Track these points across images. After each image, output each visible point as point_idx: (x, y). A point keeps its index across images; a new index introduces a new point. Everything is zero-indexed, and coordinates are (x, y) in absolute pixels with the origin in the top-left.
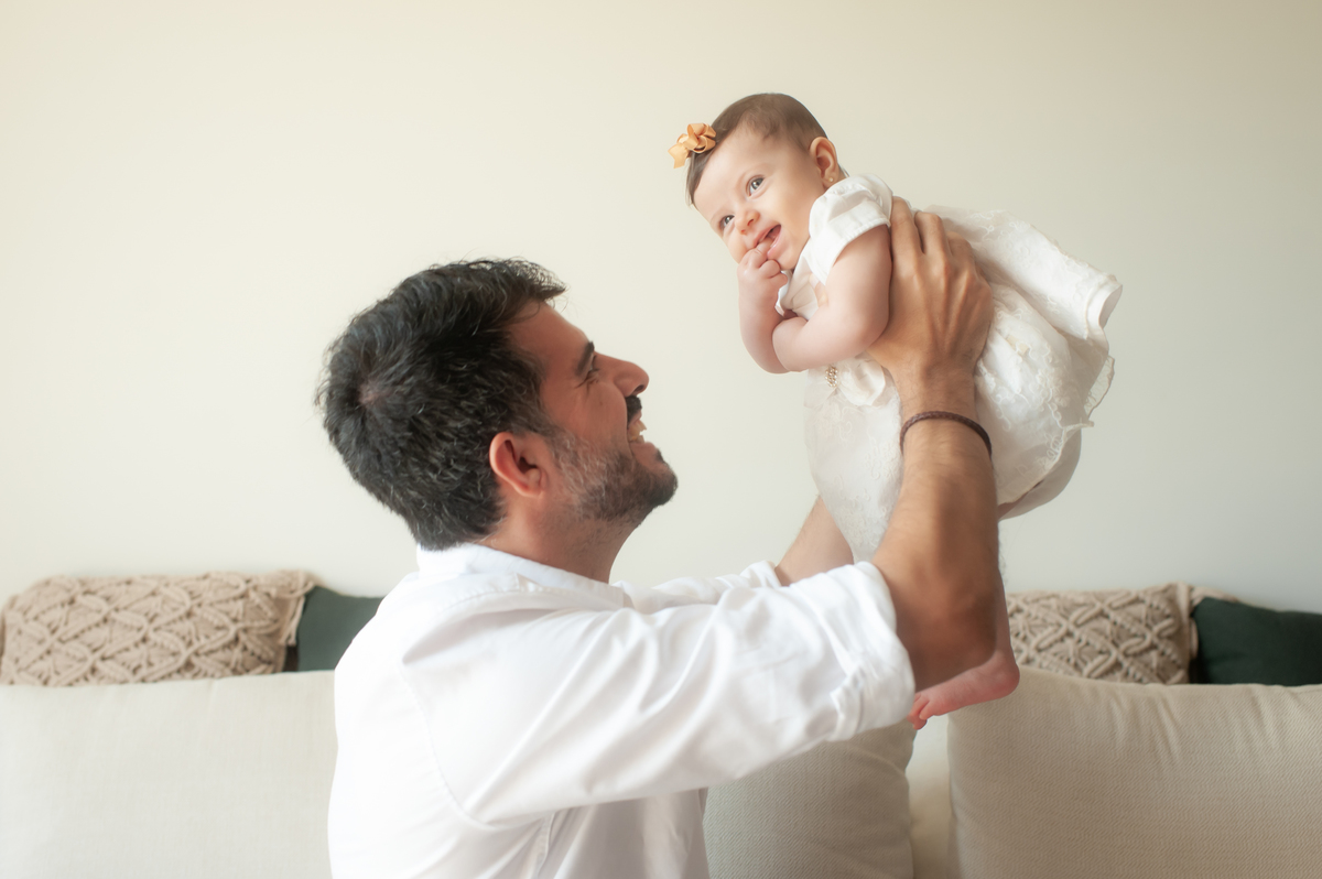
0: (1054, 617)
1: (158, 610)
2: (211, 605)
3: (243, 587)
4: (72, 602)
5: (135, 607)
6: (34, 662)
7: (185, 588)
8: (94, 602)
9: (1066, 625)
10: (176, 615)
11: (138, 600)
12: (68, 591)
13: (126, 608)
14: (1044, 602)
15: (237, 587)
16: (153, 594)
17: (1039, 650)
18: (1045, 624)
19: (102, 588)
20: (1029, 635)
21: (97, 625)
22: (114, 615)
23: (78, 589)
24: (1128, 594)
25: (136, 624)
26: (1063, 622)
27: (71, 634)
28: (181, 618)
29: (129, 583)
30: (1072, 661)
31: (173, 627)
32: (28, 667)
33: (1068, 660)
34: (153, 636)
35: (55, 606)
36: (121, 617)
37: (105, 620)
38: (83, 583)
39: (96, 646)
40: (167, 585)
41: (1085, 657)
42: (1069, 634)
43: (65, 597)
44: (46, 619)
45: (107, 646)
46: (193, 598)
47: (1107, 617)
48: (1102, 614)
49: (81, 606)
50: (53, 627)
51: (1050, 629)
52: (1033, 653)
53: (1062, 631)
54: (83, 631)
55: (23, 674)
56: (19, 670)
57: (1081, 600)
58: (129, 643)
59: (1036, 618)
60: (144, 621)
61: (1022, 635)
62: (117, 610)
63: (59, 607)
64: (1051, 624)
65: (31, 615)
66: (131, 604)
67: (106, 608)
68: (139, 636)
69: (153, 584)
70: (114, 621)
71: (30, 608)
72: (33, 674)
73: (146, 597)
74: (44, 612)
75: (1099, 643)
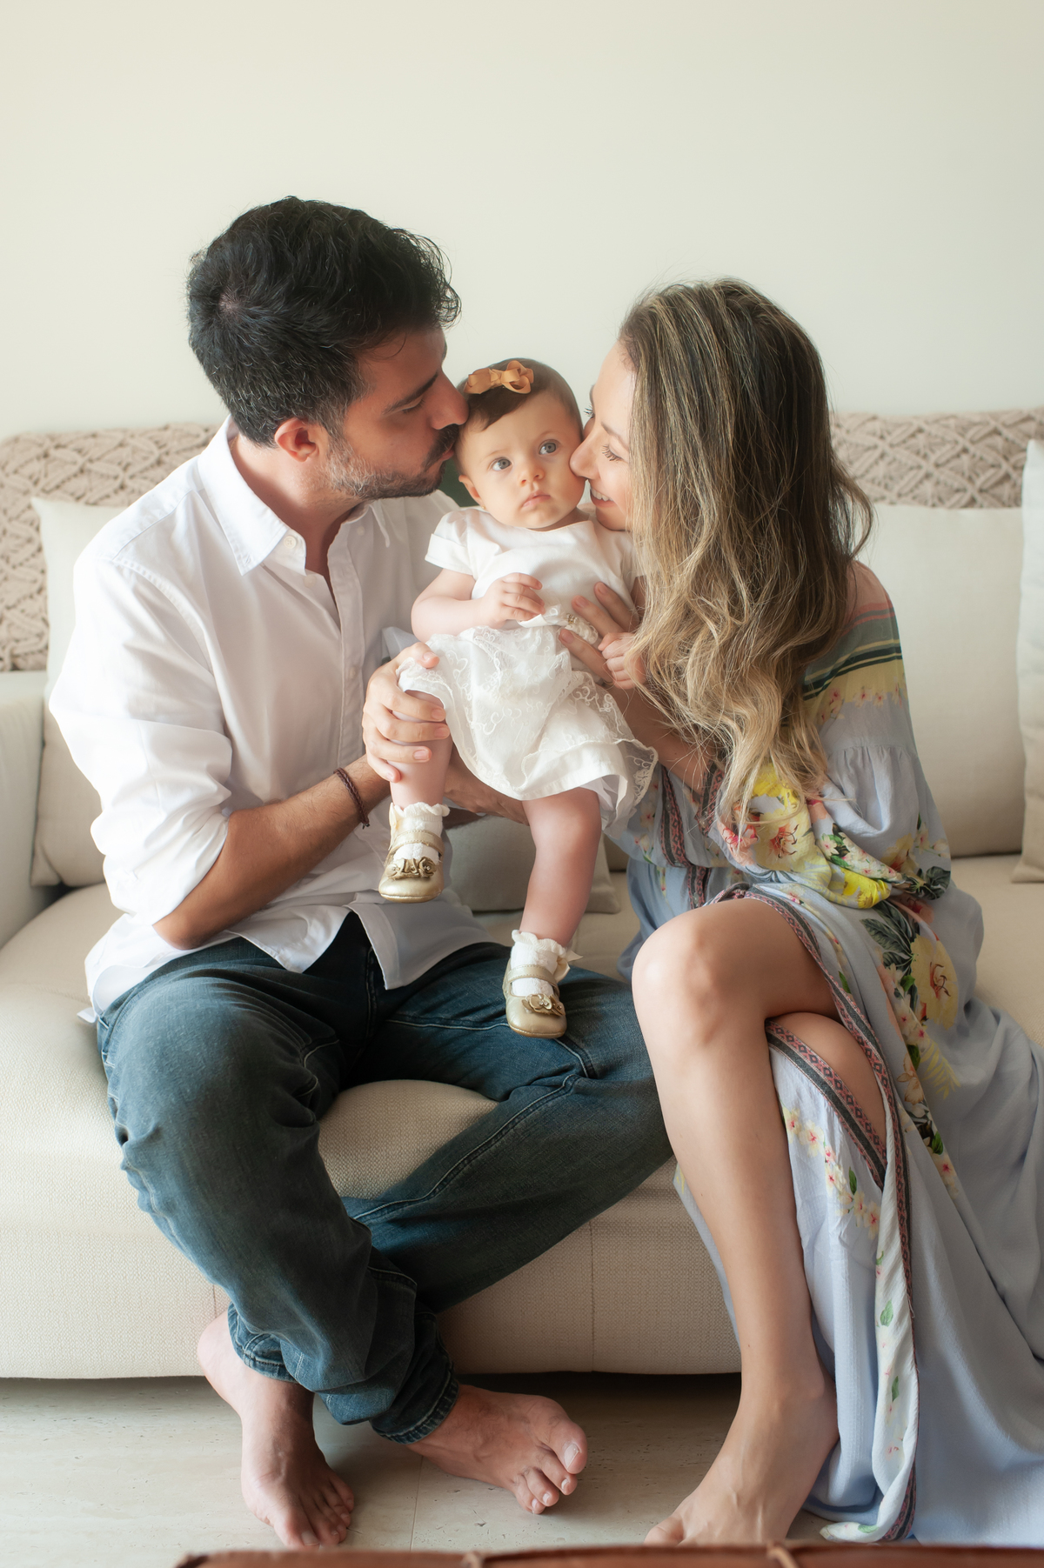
0: (952, 435)
1: (130, 460)
2: (178, 453)
4: (46, 455)
5: (107, 457)
6: (23, 511)
7: (151, 438)
8: (67, 454)
9: (963, 442)
10: (147, 463)
11: (109, 452)
12: (41, 445)
13: (99, 459)
14: (943, 422)
15: (198, 436)
16: (121, 445)
17: (937, 465)
18: (944, 442)
19: (71, 442)
20: (929, 453)
21: (75, 476)
22: (89, 466)
23: (48, 443)
24: (1021, 412)
25: (112, 473)
26: (960, 439)
27: (53, 485)
28: (152, 466)
29: (94, 436)
30: (967, 474)
31: (146, 474)
32: (18, 517)
33: (963, 474)
34: (129, 483)
35: (31, 460)
36: (94, 467)
37: (82, 471)
38: (52, 438)
39: (79, 494)
40: (132, 436)
41: (979, 471)
42: (965, 451)
43: (40, 451)
44: (27, 470)
45: (89, 495)
46: (160, 447)
47: (999, 433)
48: (996, 432)
49: (55, 459)
50: (35, 478)
51: (948, 447)
52: (931, 469)
53: (959, 448)
54: (63, 482)
55: (14, 523)
56: (10, 520)
57: (977, 419)
58: (109, 490)
59: (936, 436)
60: (118, 470)
61: (922, 453)
62: (91, 461)
63: (35, 461)
64: (949, 442)
65: (10, 468)
66: (103, 456)
67: (80, 460)
68: (117, 484)
69: (119, 437)
70: (90, 471)
71: (7, 463)
72: (25, 522)
73: (115, 448)
74: (22, 466)
75: (991, 457)
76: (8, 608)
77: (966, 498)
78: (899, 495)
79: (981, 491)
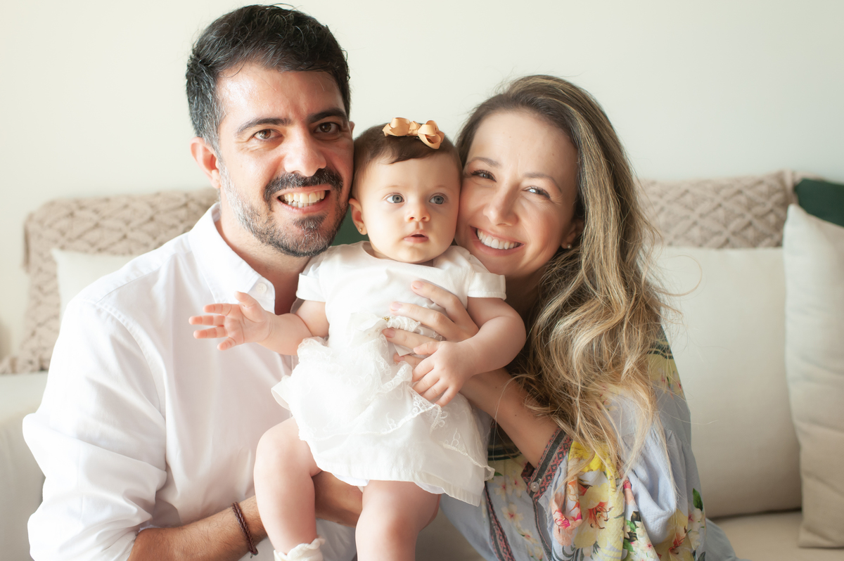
0: (710, 194)
1: (131, 217)
3: (184, 200)
4: (72, 215)
5: (115, 216)
8: (87, 214)
9: (718, 199)
10: (142, 220)
11: (116, 212)
12: (68, 207)
13: (109, 217)
15: (180, 200)
16: (126, 206)
17: (700, 216)
18: (704, 200)
19: (90, 204)
20: (694, 207)
22: (102, 222)
23: (73, 206)
25: (117, 227)
26: (715, 198)
28: (146, 222)
29: (107, 200)
30: (722, 222)
33: (719, 222)
34: (131, 235)
35: (61, 218)
36: (108, 223)
37: (97, 226)
41: (730, 220)
42: (719, 206)
43: (67, 211)
46: (152, 208)
47: (742, 193)
48: (740, 192)
49: (78, 217)
50: (63, 231)
51: (707, 203)
52: (697, 218)
53: (715, 204)
54: (83, 233)
57: (726, 183)
58: (115, 240)
59: (698, 196)
60: (120, 225)
61: (689, 207)
62: (103, 218)
63: (64, 219)
64: (707, 199)
65: (46, 224)
66: (112, 214)
67: (95, 218)
68: (120, 235)
69: (124, 201)
70: (103, 226)
71: (44, 220)
73: (121, 209)
74: (54, 222)
75: (738, 210)
76: (40, 325)
77: (722, 239)
78: (676, 237)
79: (734, 233)
